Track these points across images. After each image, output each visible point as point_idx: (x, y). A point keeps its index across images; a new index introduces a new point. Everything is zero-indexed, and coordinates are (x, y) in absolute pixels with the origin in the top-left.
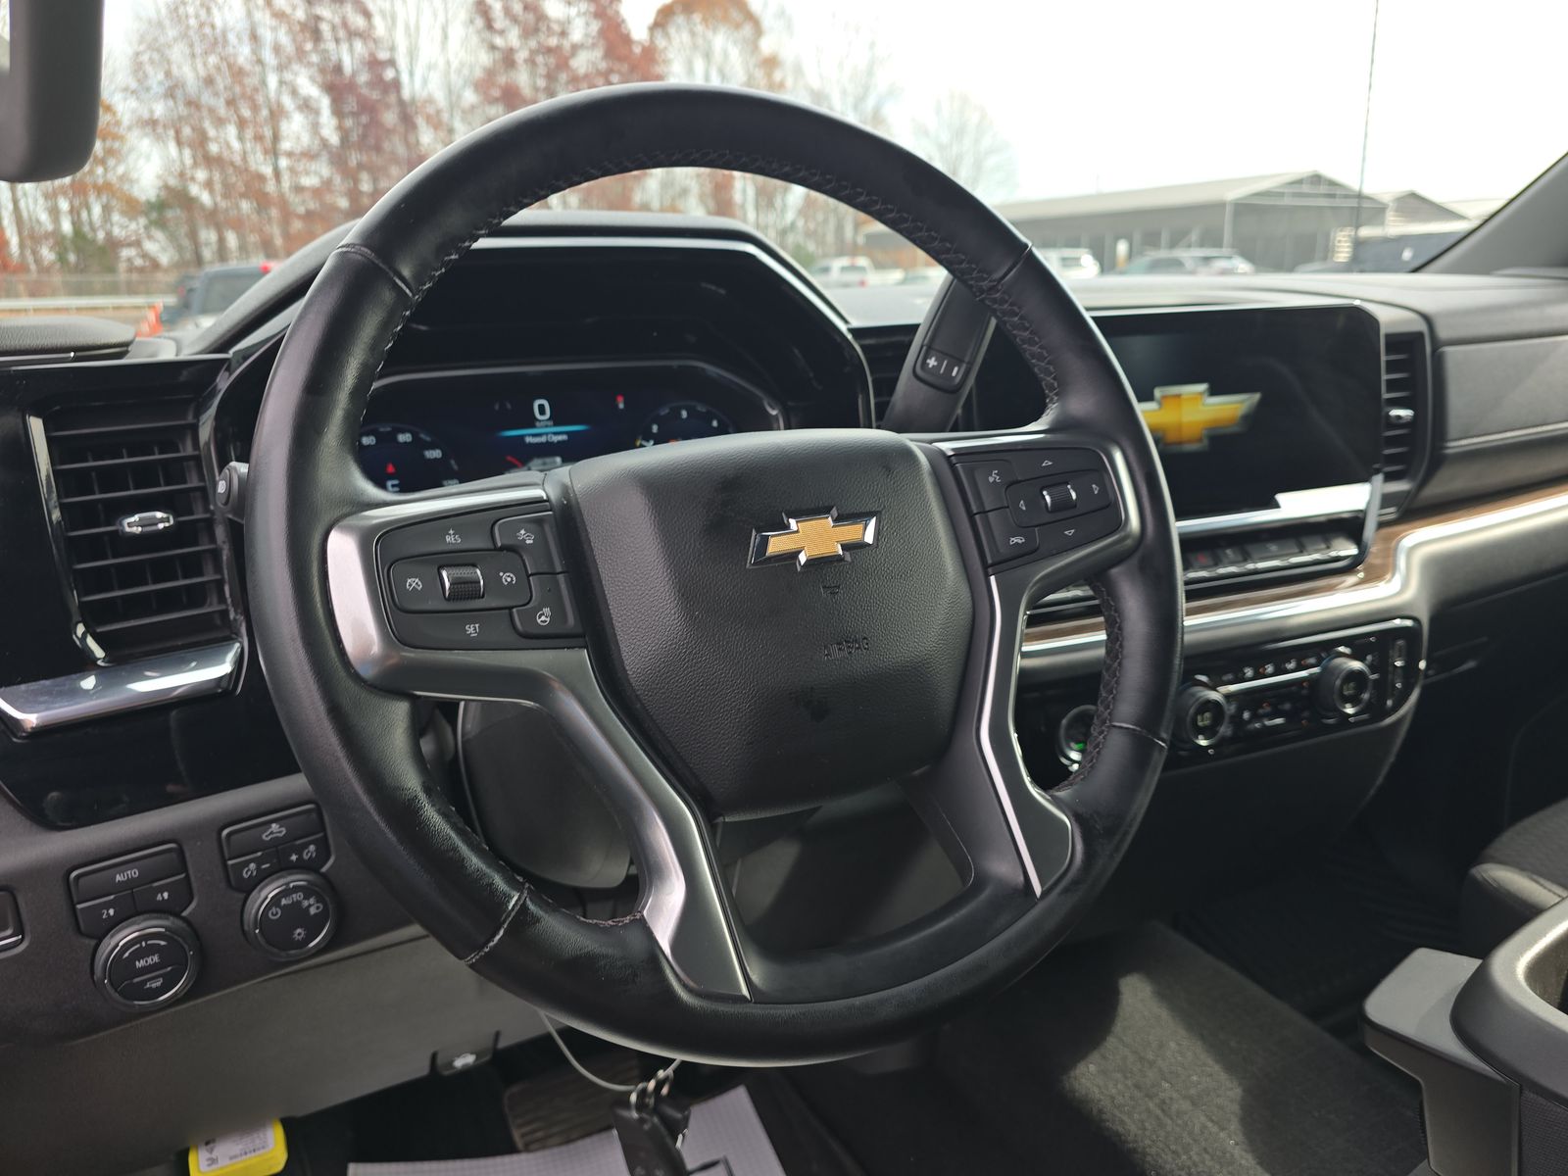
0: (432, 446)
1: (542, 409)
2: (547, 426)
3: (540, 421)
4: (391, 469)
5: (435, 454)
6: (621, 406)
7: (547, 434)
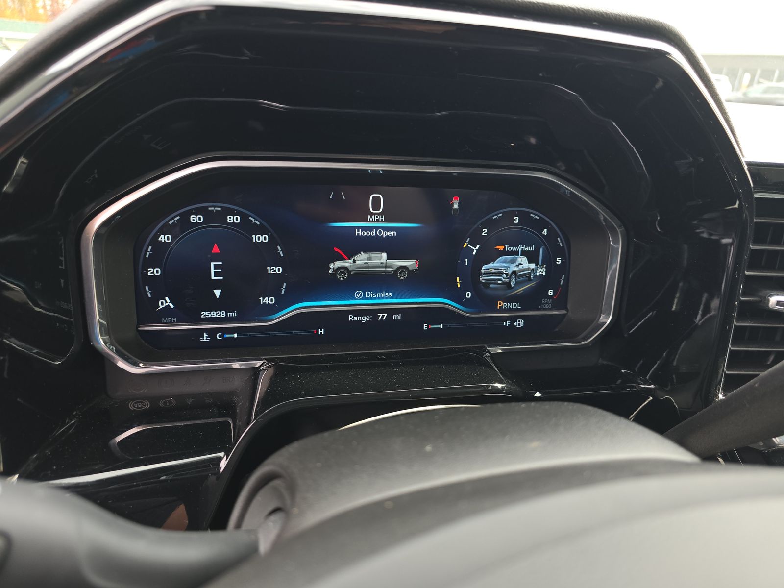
0: (261, 231)
1: (376, 201)
2: (378, 221)
3: (372, 214)
4: (216, 250)
5: (263, 238)
6: (456, 206)
7: (377, 228)
